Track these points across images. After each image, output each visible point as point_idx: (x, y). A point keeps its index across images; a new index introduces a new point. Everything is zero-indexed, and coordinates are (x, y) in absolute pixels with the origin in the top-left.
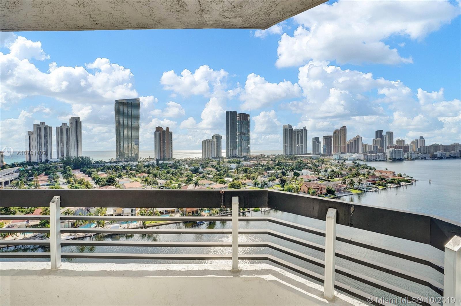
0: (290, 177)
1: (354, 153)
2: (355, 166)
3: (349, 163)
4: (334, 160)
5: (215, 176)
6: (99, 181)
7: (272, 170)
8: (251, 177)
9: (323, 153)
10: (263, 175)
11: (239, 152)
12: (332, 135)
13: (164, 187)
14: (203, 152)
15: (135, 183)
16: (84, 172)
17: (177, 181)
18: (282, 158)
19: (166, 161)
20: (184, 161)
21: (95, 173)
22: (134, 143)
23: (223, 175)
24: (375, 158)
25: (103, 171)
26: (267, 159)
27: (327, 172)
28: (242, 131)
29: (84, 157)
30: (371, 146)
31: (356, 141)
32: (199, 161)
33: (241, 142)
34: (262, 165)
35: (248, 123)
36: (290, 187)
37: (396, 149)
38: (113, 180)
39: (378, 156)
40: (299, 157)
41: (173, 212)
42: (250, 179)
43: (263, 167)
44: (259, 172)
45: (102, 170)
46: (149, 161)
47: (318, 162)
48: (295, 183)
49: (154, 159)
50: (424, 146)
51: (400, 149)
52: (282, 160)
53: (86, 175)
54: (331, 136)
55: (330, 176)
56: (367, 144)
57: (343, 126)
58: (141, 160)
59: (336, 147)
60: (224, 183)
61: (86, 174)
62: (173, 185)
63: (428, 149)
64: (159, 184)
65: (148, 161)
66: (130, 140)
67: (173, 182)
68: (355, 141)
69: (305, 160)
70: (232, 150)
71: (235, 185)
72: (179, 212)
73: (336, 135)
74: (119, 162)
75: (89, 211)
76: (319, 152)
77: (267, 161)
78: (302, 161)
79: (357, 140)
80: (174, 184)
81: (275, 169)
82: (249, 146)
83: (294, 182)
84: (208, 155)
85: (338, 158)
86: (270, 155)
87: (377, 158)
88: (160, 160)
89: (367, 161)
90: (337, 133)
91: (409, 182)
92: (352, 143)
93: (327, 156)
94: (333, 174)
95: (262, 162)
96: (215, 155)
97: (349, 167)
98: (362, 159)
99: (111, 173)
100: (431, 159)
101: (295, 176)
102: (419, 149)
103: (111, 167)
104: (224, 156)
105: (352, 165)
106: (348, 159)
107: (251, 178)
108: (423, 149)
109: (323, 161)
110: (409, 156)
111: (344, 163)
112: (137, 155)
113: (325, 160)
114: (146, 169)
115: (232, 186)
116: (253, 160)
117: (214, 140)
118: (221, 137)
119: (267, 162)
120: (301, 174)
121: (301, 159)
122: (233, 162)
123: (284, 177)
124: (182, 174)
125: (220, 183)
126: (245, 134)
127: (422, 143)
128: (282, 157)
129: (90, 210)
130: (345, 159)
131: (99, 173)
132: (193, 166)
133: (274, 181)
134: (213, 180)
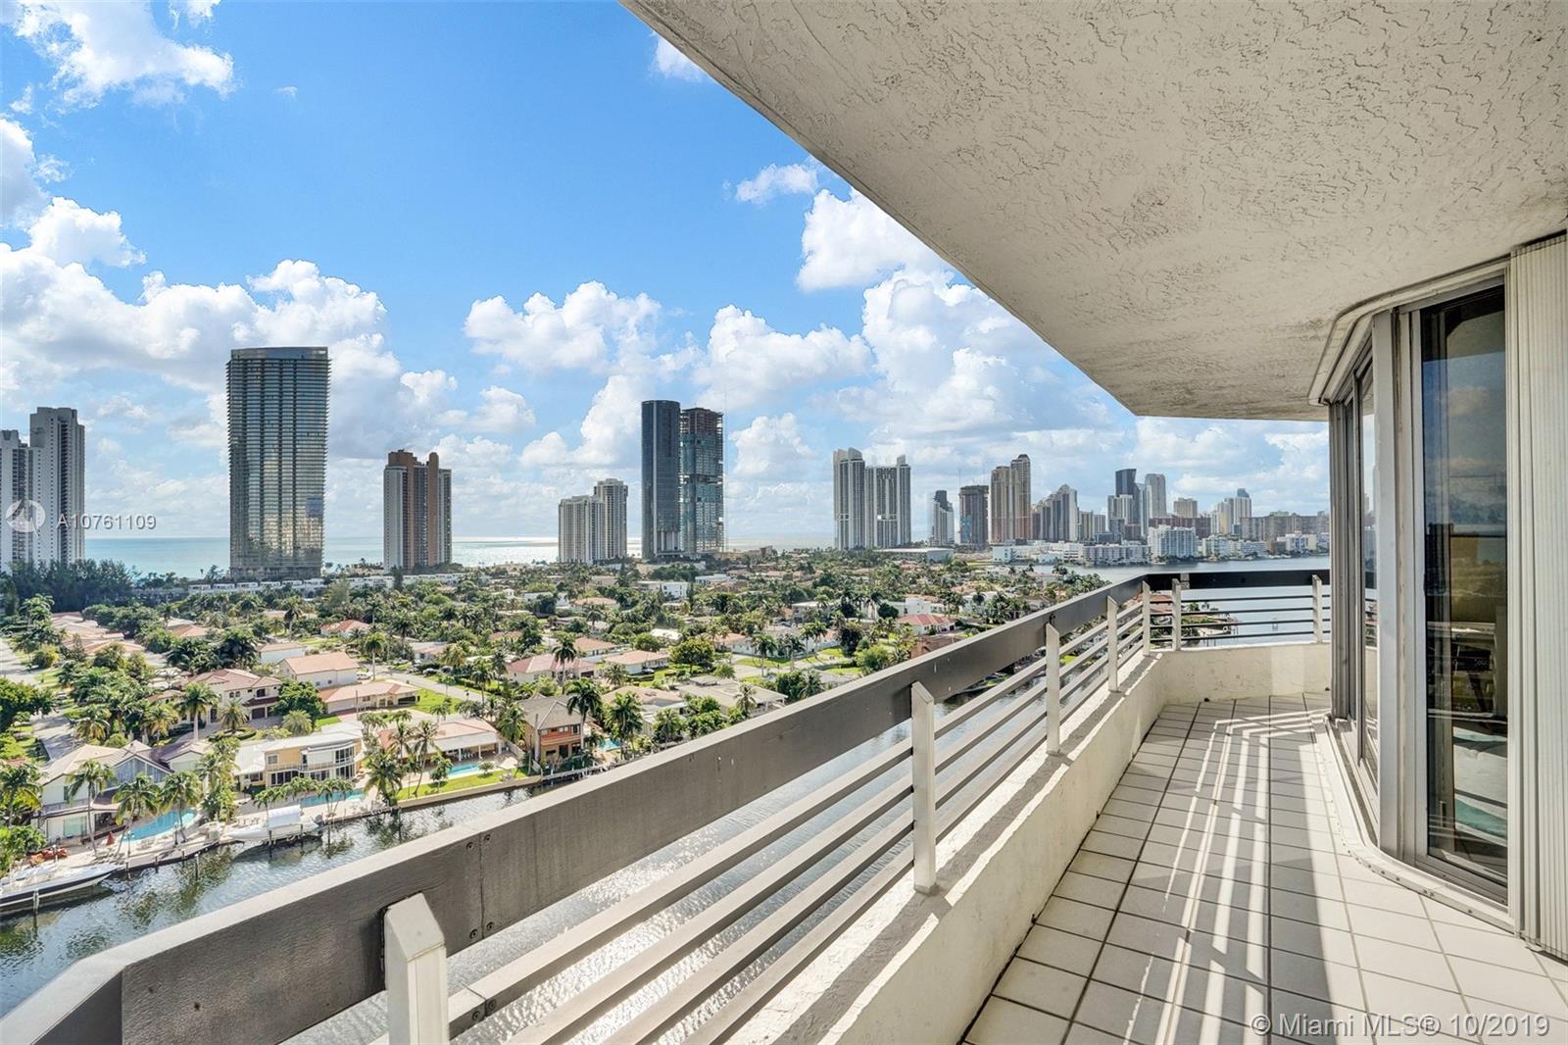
0: (868, 621)
1: (1056, 541)
2: (1062, 582)
3: (1044, 573)
4: (997, 564)
5: (618, 623)
6: (187, 654)
7: (806, 601)
8: (742, 624)
9: (962, 542)
10: (780, 618)
11: (686, 540)
12: (986, 484)
13: (437, 667)
14: (562, 541)
15: (326, 655)
16: (104, 620)
17: (485, 643)
18: (831, 561)
19: (429, 576)
20: (494, 575)
21: (151, 624)
22: (302, 510)
23: (645, 621)
24: (1117, 556)
25: (185, 613)
26: (783, 563)
27: (982, 604)
28: (699, 471)
29: (98, 565)
30: (1104, 517)
31: (1059, 502)
32: (549, 574)
33: (695, 505)
34: (772, 585)
35: (717, 442)
36: (876, 654)
37: (1176, 529)
38: (243, 646)
39: (1127, 549)
40: (888, 555)
41: (491, 752)
42: (738, 632)
43: (775, 590)
44: (767, 608)
45: (182, 612)
46: (363, 575)
47: (950, 570)
48: (885, 641)
49: (382, 569)
50: (1251, 519)
51: (1187, 529)
52: (832, 567)
53: (112, 631)
54: (983, 487)
55: (993, 617)
56: (1092, 514)
57: (1021, 456)
58: (331, 571)
59: (999, 521)
60: (653, 646)
61: (115, 627)
62: (471, 659)
63: (1260, 527)
64: (417, 656)
65: (357, 575)
66: (287, 500)
67: (472, 649)
68: (1057, 504)
69: (906, 566)
70: (662, 534)
71: (693, 654)
72: (510, 751)
73: (999, 484)
74: (242, 579)
75: (166, 765)
76: (949, 537)
77: (783, 569)
78: (897, 567)
79: (1061, 501)
80: (475, 655)
81: (819, 596)
82: (720, 519)
83: (882, 636)
84: (579, 553)
85: (1009, 558)
86: (792, 550)
87: (1124, 555)
88: (405, 570)
89: (1096, 566)
90: (1002, 478)
91: (1220, 627)
92: (1049, 508)
93: (974, 550)
94: (1003, 608)
95: (768, 574)
96: (603, 552)
97: (1045, 585)
98: (1080, 559)
99: (221, 621)
100: (1270, 556)
101: (884, 618)
102: (1236, 526)
103: (221, 599)
104: (636, 557)
105: (1054, 580)
106: (1038, 560)
107: (743, 629)
108: (1247, 527)
109: (963, 568)
110: (1213, 548)
111: (1029, 573)
112: (315, 553)
113: (969, 564)
114: (360, 606)
115: (685, 655)
116: (738, 569)
117: (601, 501)
118: (626, 490)
119: (784, 573)
120: (901, 612)
121: (895, 562)
122: (670, 577)
123: (851, 622)
124: (499, 618)
125: (639, 647)
126: (706, 480)
127: (1244, 511)
128: (830, 557)
129: (171, 763)
130: (1032, 560)
131: (169, 625)
132: (534, 591)
133: (822, 635)
134: (614, 638)
